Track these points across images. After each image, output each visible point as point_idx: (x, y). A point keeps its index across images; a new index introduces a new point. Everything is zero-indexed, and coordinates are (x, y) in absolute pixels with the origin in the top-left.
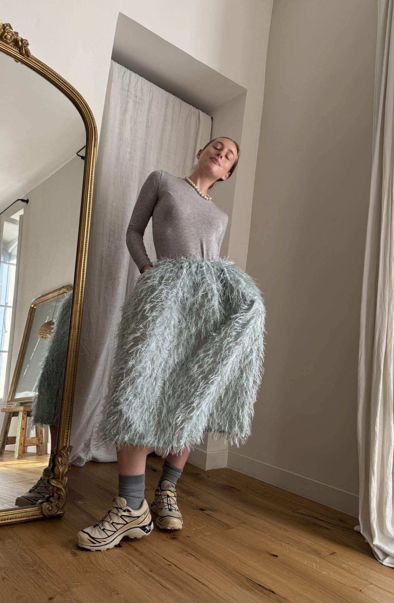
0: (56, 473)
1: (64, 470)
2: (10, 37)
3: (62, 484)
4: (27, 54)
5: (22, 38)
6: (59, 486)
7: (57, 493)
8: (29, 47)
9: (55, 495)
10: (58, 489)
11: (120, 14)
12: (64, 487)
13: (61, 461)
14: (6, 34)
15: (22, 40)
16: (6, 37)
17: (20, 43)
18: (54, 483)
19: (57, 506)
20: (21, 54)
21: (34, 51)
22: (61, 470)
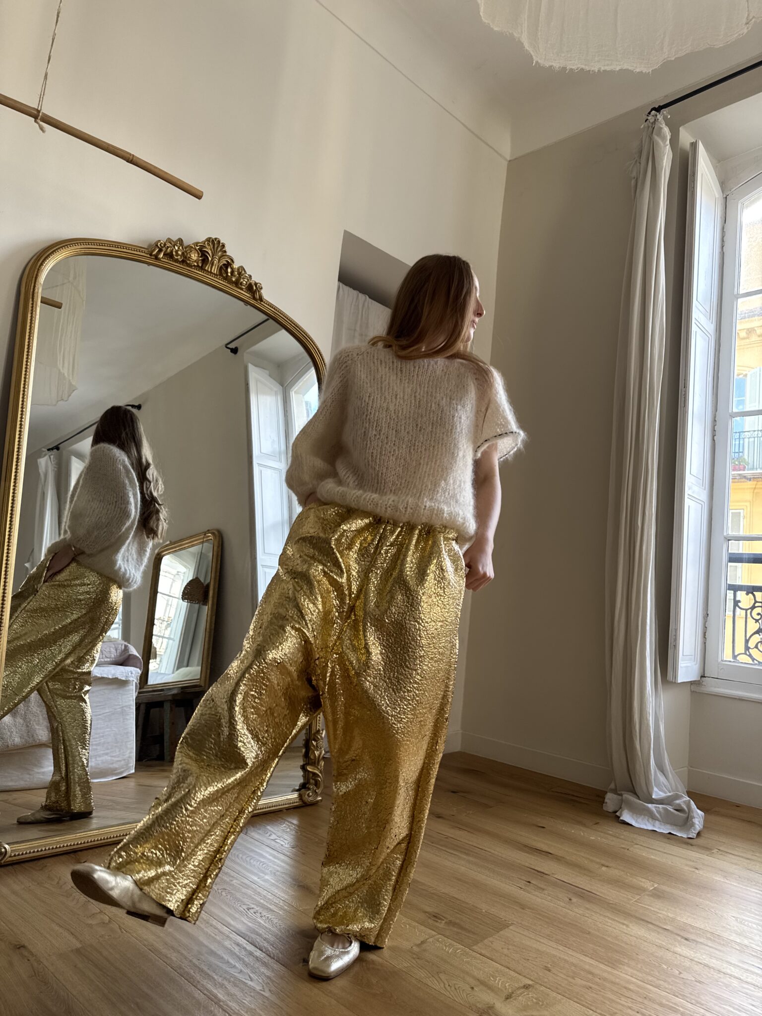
0: (312, 757)
1: (321, 753)
2: (245, 282)
3: (319, 769)
4: (261, 299)
5: (255, 282)
6: (316, 771)
7: (313, 779)
8: (262, 291)
9: (311, 780)
10: (314, 774)
11: (345, 232)
12: (321, 772)
13: (317, 744)
14: (242, 280)
15: (256, 284)
16: (242, 283)
17: (254, 288)
18: (309, 768)
19: (316, 792)
20: (254, 298)
21: (266, 294)
22: (317, 755)
